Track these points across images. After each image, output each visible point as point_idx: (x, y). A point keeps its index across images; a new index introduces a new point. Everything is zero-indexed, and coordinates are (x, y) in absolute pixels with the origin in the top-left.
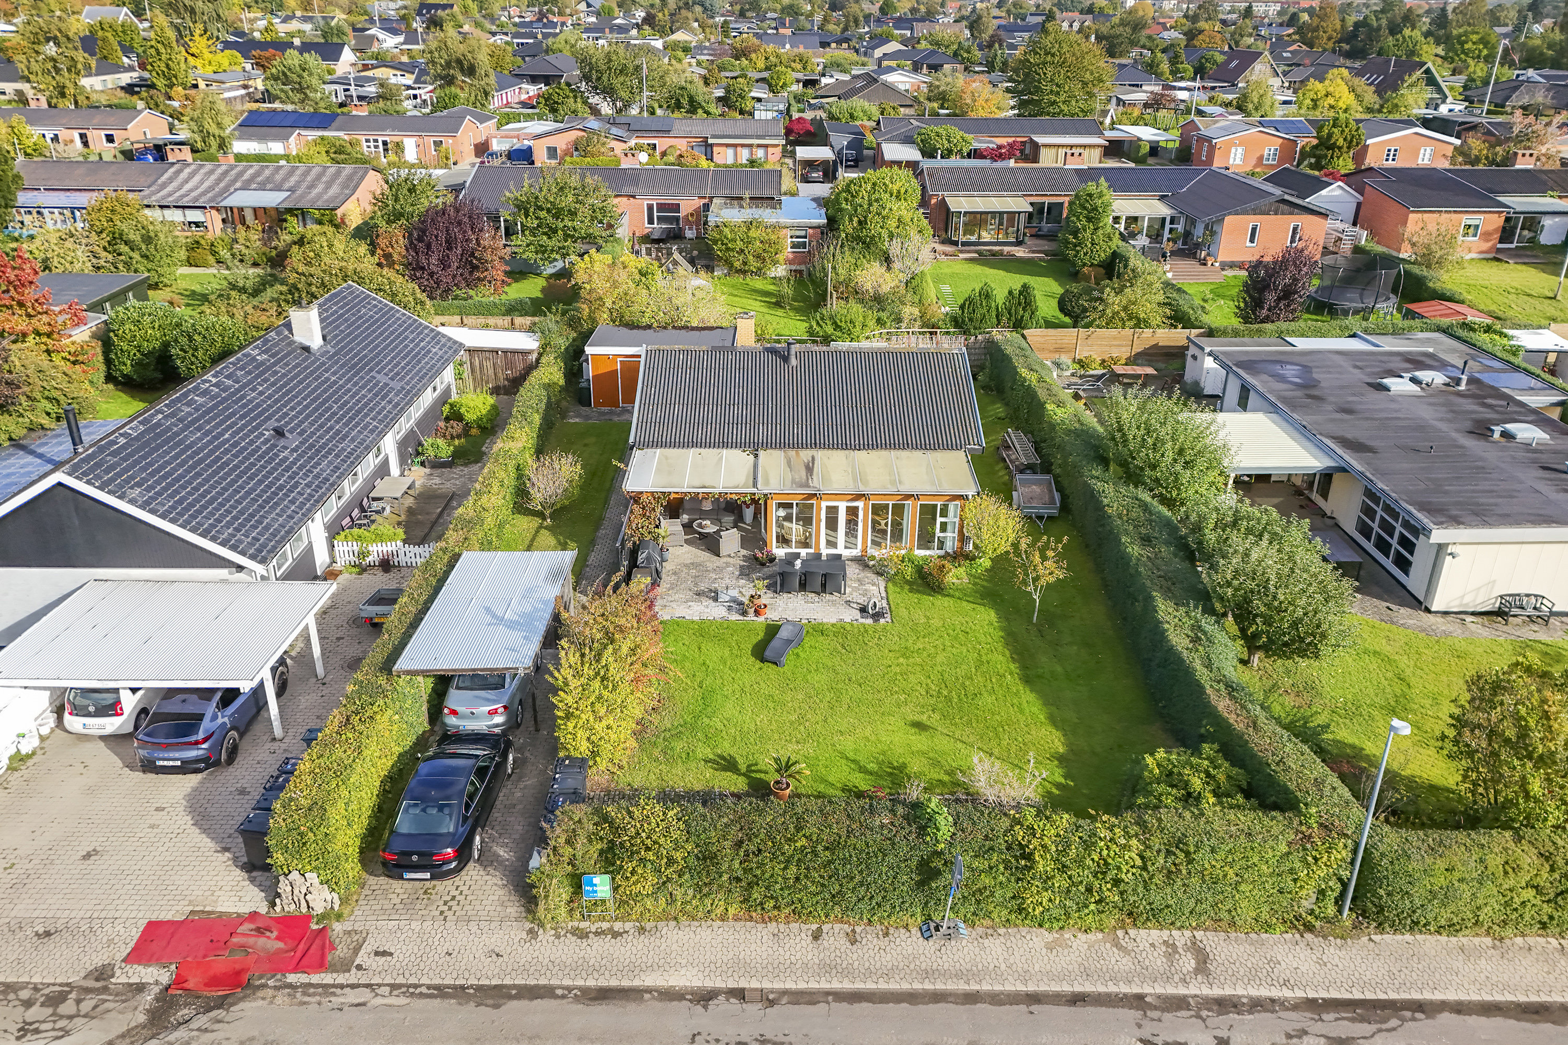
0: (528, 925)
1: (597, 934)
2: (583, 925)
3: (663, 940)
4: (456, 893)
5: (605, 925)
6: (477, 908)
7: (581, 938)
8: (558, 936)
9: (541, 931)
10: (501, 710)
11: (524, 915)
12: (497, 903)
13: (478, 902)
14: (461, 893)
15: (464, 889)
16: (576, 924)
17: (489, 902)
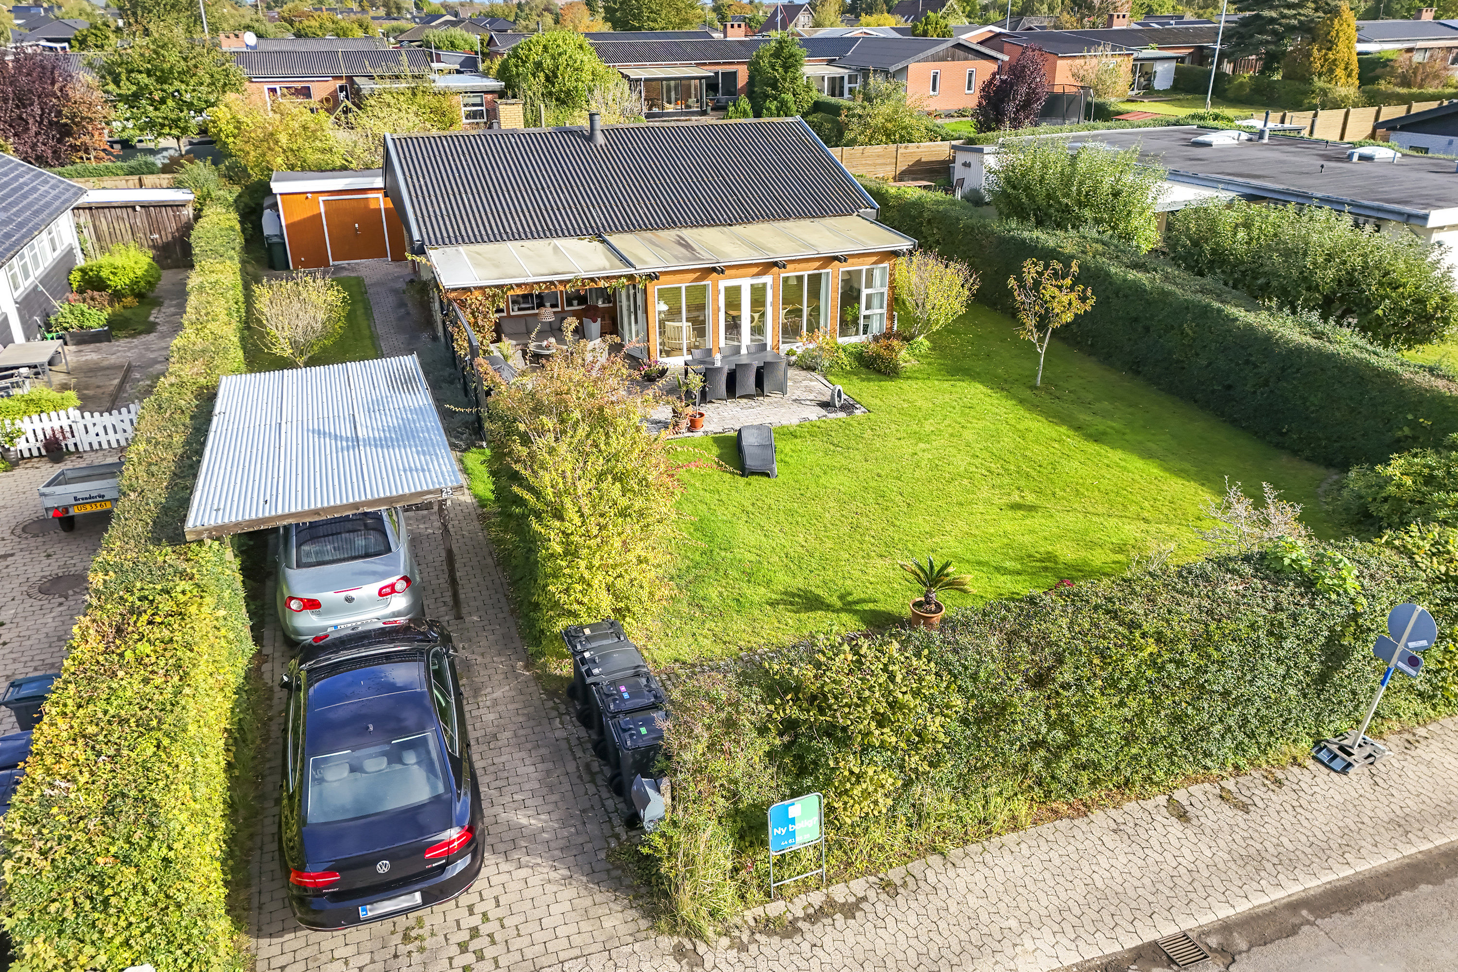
0: (667, 942)
1: (812, 918)
2: (775, 908)
3: (942, 893)
4: (476, 920)
5: (817, 898)
6: (539, 937)
7: (789, 936)
8: (743, 948)
9: (702, 948)
10: (401, 585)
11: (644, 924)
12: (572, 917)
13: (534, 926)
14: (485, 916)
15: (488, 906)
16: (759, 911)
17: (558, 920)
